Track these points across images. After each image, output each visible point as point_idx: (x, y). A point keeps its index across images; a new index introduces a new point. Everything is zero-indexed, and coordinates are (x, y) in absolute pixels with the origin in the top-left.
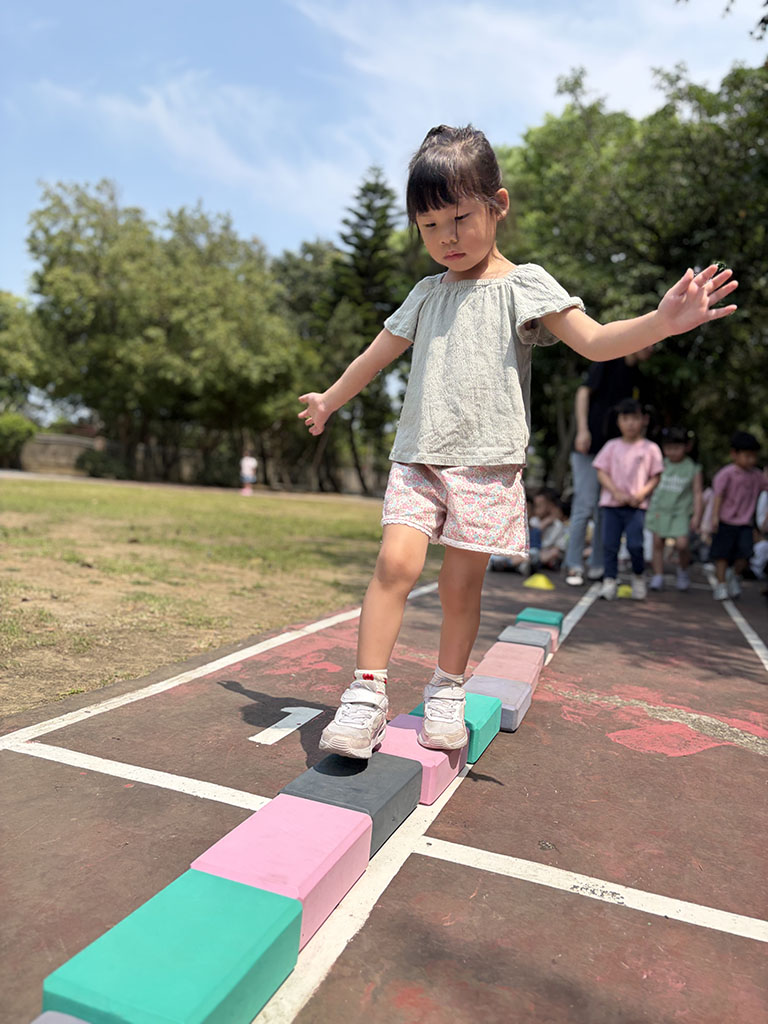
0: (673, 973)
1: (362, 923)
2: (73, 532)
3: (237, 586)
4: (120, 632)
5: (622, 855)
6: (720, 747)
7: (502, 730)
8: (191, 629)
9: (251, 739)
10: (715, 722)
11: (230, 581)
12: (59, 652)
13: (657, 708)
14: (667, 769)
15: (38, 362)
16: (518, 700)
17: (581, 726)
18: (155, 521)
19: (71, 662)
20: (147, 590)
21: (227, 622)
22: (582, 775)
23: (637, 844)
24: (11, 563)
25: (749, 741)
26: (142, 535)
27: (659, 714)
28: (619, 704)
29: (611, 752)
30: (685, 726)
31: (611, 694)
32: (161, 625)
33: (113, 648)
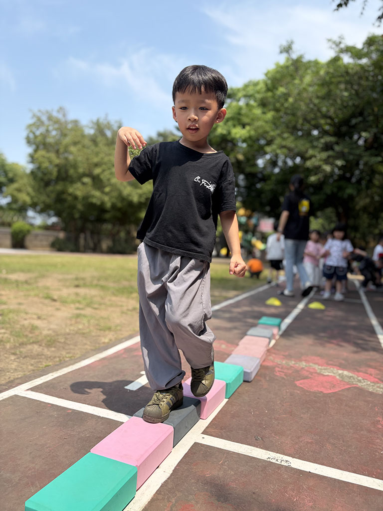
0: (308, 498)
1: (169, 475)
2: (48, 282)
3: (125, 309)
4: (69, 334)
5: (293, 442)
6: (349, 388)
7: (244, 381)
8: (102, 332)
9: (126, 387)
10: (351, 374)
11: (121, 306)
12: (40, 345)
13: (323, 368)
14: (322, 399)
15: (32, 198)
16: (252, 366)
17: (283, 378)
18: (88, 274)
19: (46, 350)
20: (82, 312)
21: (119, 328)
22: (280, 403)
23: (301, 437)
24: (19, 301)
25: (366, 384)
26: (81, 282)
27: (323, 371)
28: (304, 366)
29: (296, 391)
30: (335, 377)
31: (301, 361)
32: (88, 330)
33: (65, 343)
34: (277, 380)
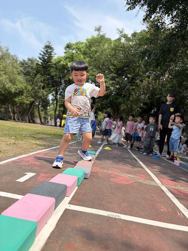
0: (136, 235)
1: (54, 227)
5: (118, 207)
6: (135, 182)
9: (16, 180)
14: (125, 187)
17: (103, 177)
22: (106, 189)
23: (121, 204)
25: (141, 181)
27: (121, 175)
28: (111, 172)
29: (111, 183)
30: (127, 177)
31: (109, 170)
34: (100, 178)
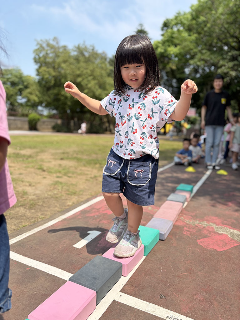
5: (189, 301)
6: (238, 246)
7: (160, 240)
9: (74, 246)
10: (239, 233)
13: (219, 227)
14: (215, 257)
16: (166, 229)
18: (71, 149)
19: (28, 212)
22: (184, 261)
23: (196, 295)
24: (21, 171)
26: (65, 156)
27: (219, 230)
28: (205, 226)
29: (197, 249)
30: (228, 235)
31: (203, 221)
32: (60, 195)
33: (42, 205)
34: (184, 238)
